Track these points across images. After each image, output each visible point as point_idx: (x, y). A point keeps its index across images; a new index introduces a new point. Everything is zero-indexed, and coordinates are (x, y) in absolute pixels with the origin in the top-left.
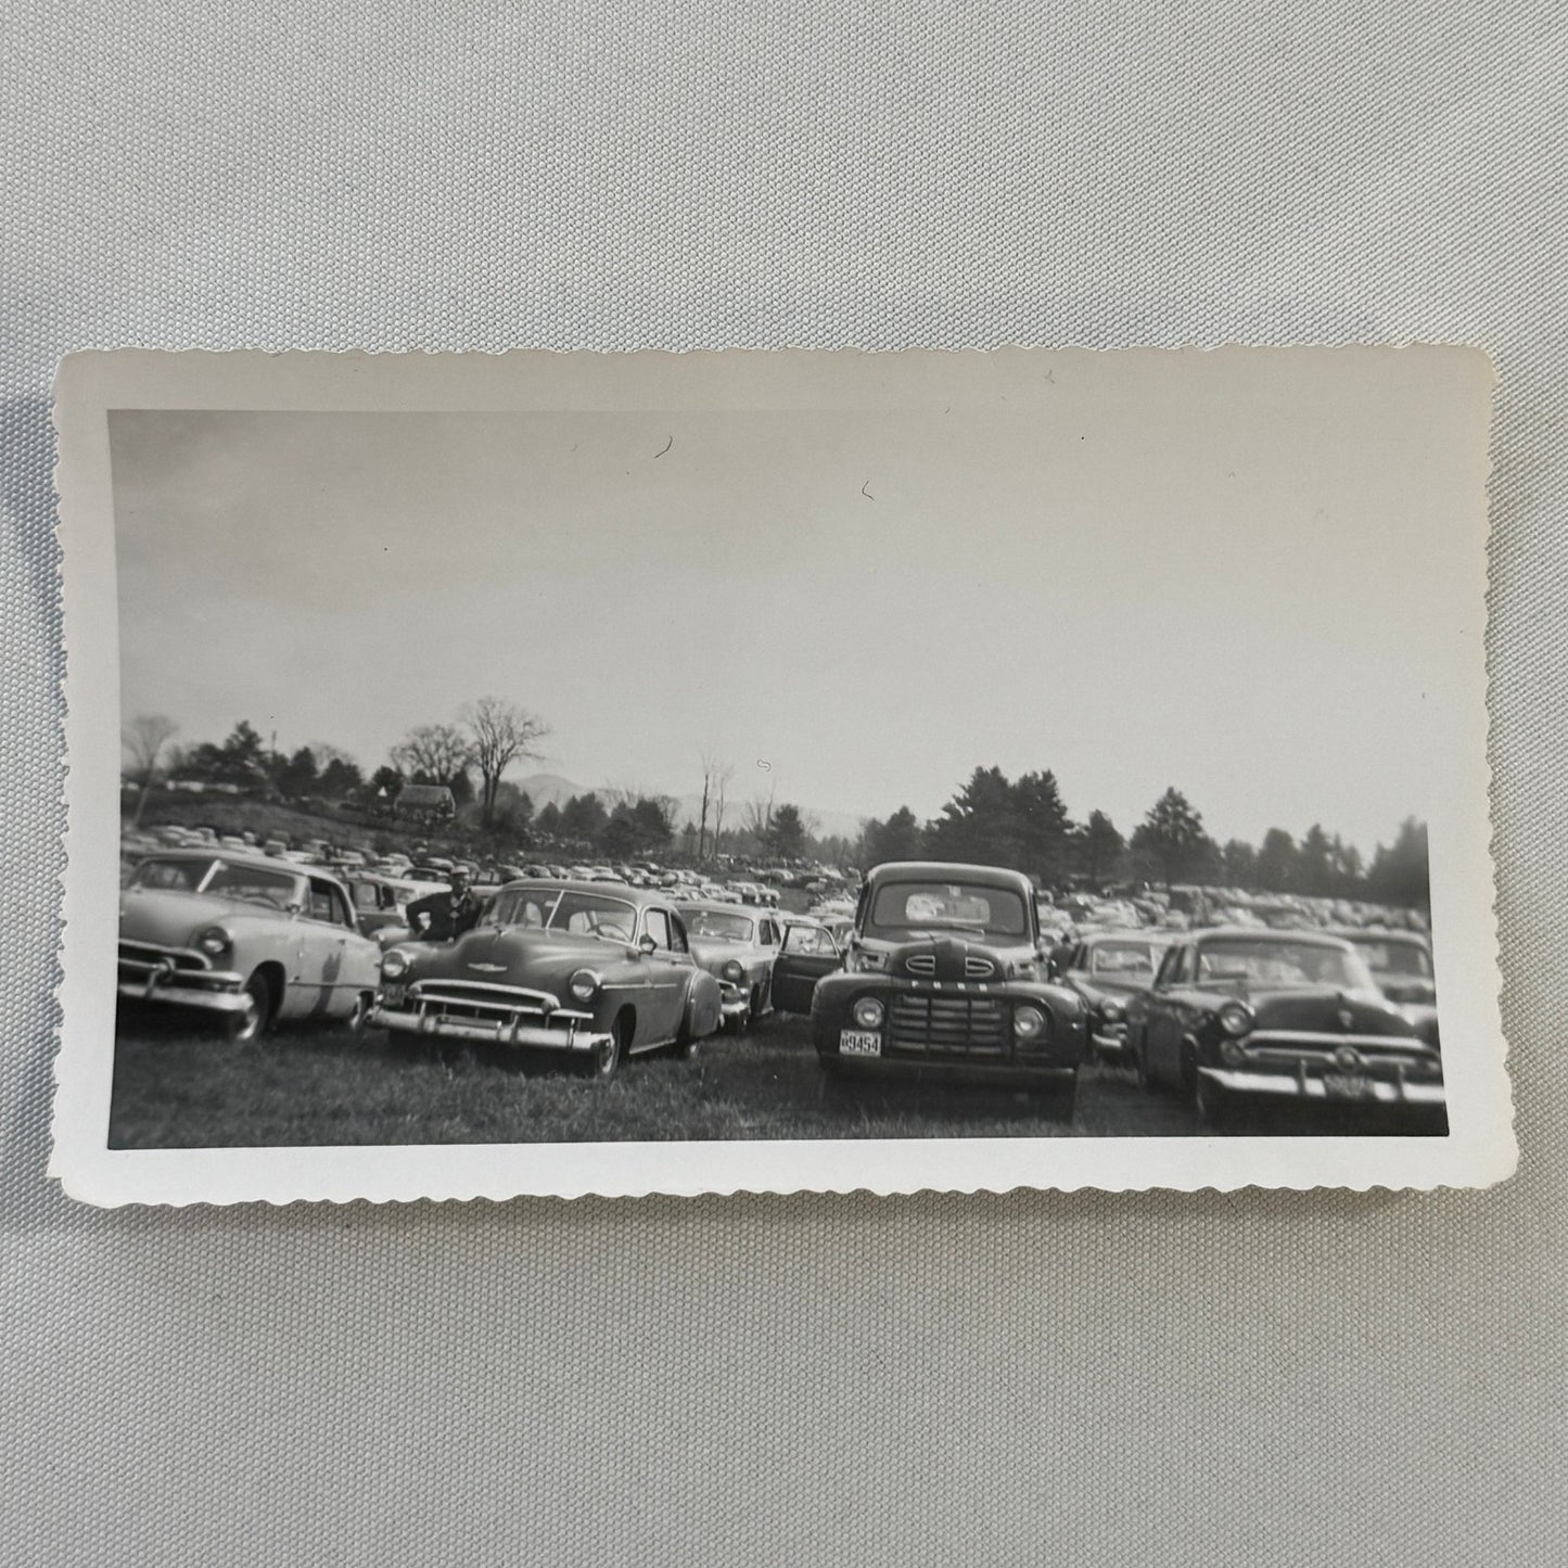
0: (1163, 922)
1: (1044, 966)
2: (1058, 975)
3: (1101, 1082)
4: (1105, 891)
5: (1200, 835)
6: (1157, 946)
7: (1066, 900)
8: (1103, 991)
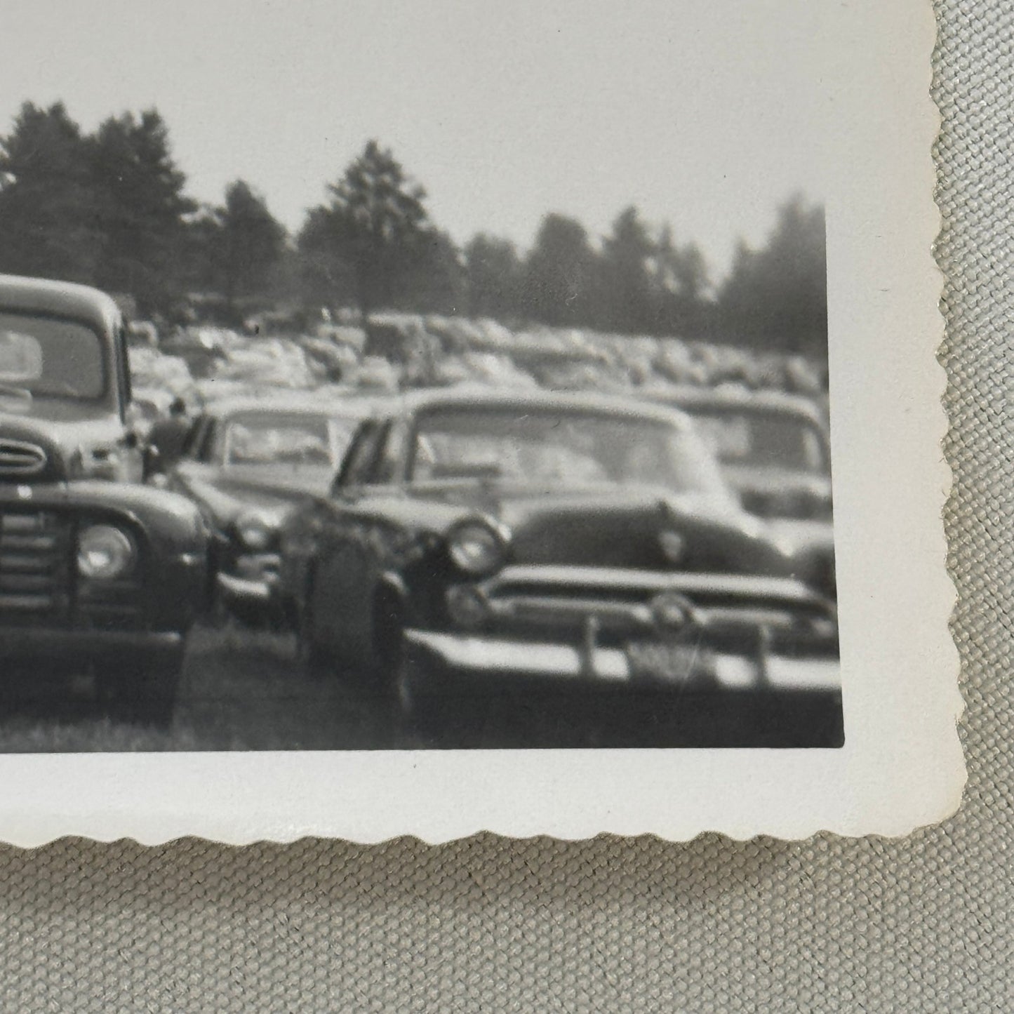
0: (353, 375)
1: (136, 453)
2: (161, 470)
3: (228, 655)
4: (251, 323)
5: (423, 225)
6: (339, 418)
7: (180, 337)
8: (240, 498)
